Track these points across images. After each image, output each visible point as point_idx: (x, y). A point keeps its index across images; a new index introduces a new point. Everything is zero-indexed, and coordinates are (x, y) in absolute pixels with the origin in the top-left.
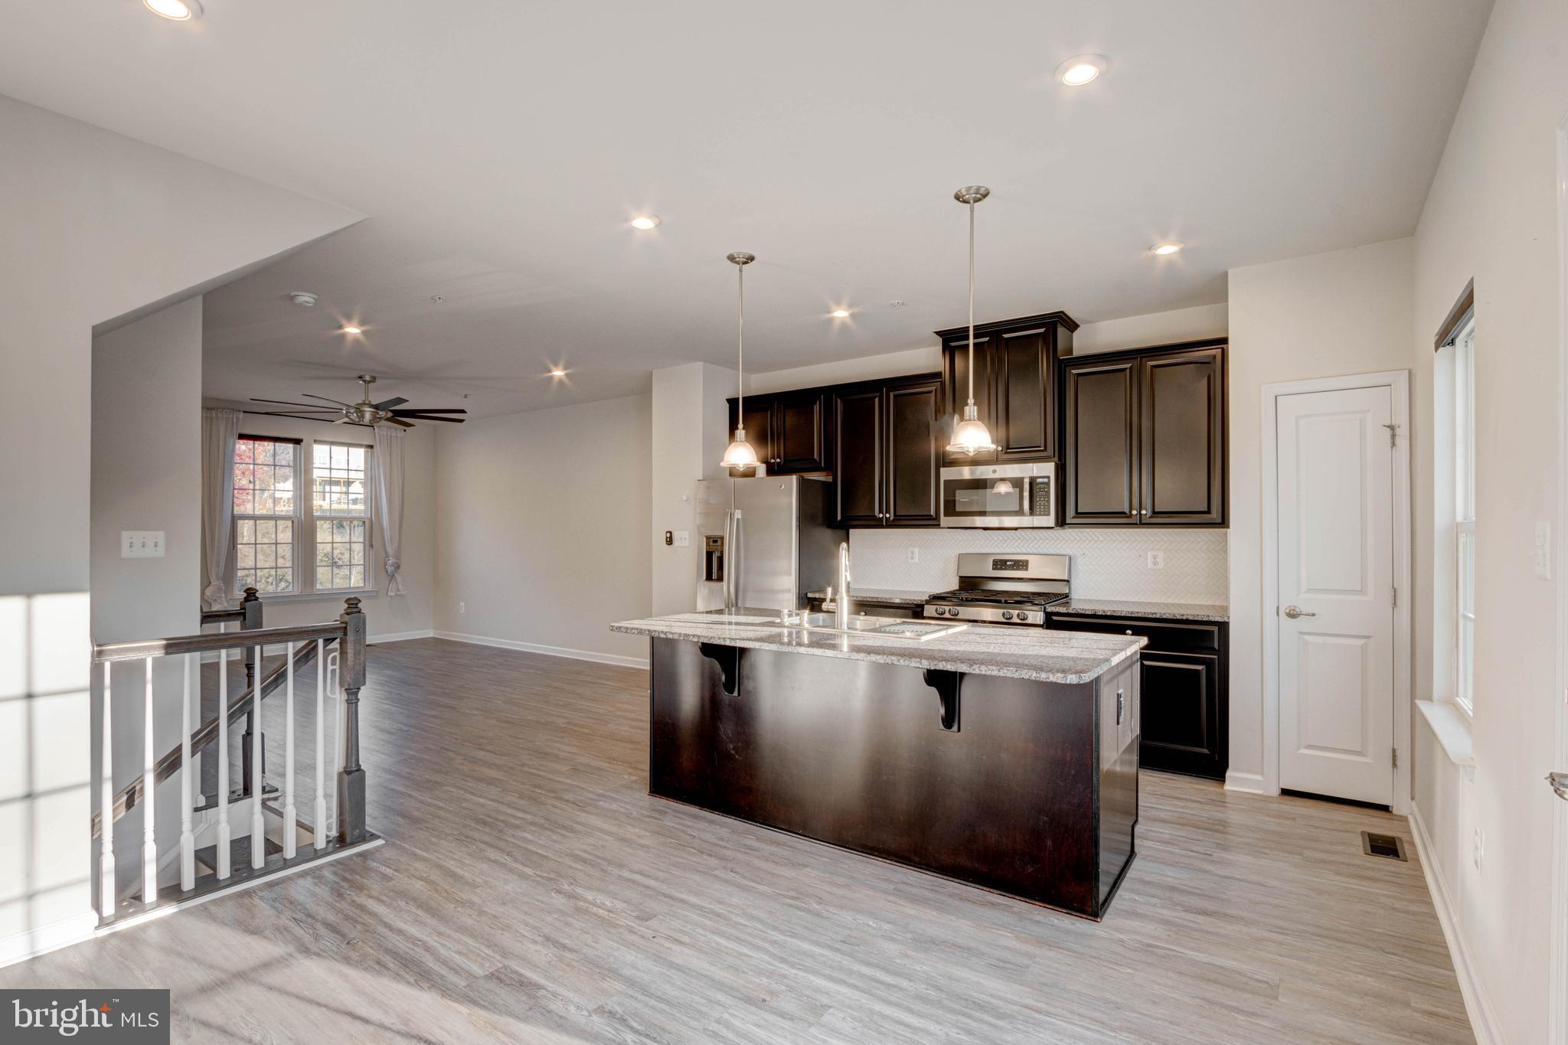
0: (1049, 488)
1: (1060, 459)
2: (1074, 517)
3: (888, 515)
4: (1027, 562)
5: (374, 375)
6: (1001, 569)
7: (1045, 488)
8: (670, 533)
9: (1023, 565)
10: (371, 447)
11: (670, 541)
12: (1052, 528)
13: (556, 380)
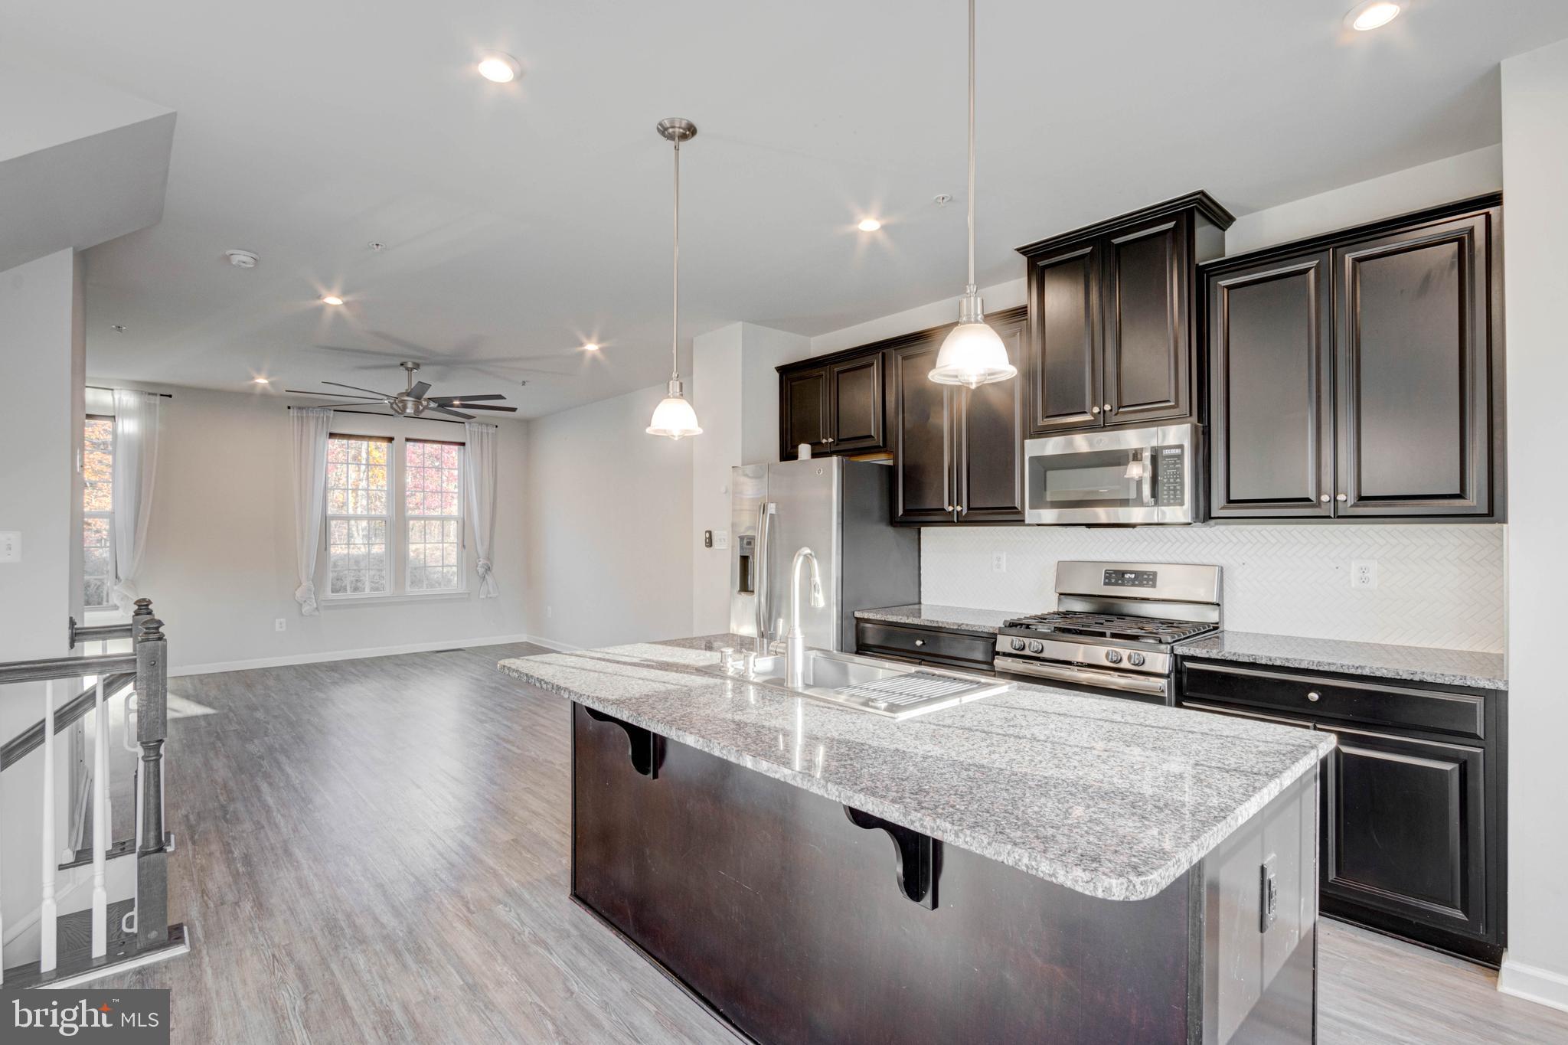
0: (1182, 464)
1: (1200, 419)
2: (1223, 508)
3: (959, 508)
4: (1155, 574)
5: (417, 361)
6: (1116, 584)
7: (1175, 463)
8: (710, 532)
9: (1148, 580)
10: (463, 444)
11: (709, 543)
12: (1190, 524)
13: (588, 356)
